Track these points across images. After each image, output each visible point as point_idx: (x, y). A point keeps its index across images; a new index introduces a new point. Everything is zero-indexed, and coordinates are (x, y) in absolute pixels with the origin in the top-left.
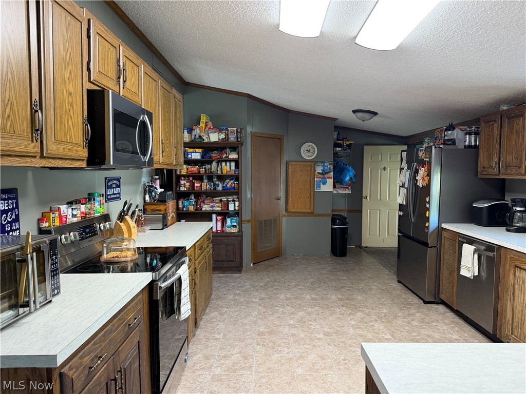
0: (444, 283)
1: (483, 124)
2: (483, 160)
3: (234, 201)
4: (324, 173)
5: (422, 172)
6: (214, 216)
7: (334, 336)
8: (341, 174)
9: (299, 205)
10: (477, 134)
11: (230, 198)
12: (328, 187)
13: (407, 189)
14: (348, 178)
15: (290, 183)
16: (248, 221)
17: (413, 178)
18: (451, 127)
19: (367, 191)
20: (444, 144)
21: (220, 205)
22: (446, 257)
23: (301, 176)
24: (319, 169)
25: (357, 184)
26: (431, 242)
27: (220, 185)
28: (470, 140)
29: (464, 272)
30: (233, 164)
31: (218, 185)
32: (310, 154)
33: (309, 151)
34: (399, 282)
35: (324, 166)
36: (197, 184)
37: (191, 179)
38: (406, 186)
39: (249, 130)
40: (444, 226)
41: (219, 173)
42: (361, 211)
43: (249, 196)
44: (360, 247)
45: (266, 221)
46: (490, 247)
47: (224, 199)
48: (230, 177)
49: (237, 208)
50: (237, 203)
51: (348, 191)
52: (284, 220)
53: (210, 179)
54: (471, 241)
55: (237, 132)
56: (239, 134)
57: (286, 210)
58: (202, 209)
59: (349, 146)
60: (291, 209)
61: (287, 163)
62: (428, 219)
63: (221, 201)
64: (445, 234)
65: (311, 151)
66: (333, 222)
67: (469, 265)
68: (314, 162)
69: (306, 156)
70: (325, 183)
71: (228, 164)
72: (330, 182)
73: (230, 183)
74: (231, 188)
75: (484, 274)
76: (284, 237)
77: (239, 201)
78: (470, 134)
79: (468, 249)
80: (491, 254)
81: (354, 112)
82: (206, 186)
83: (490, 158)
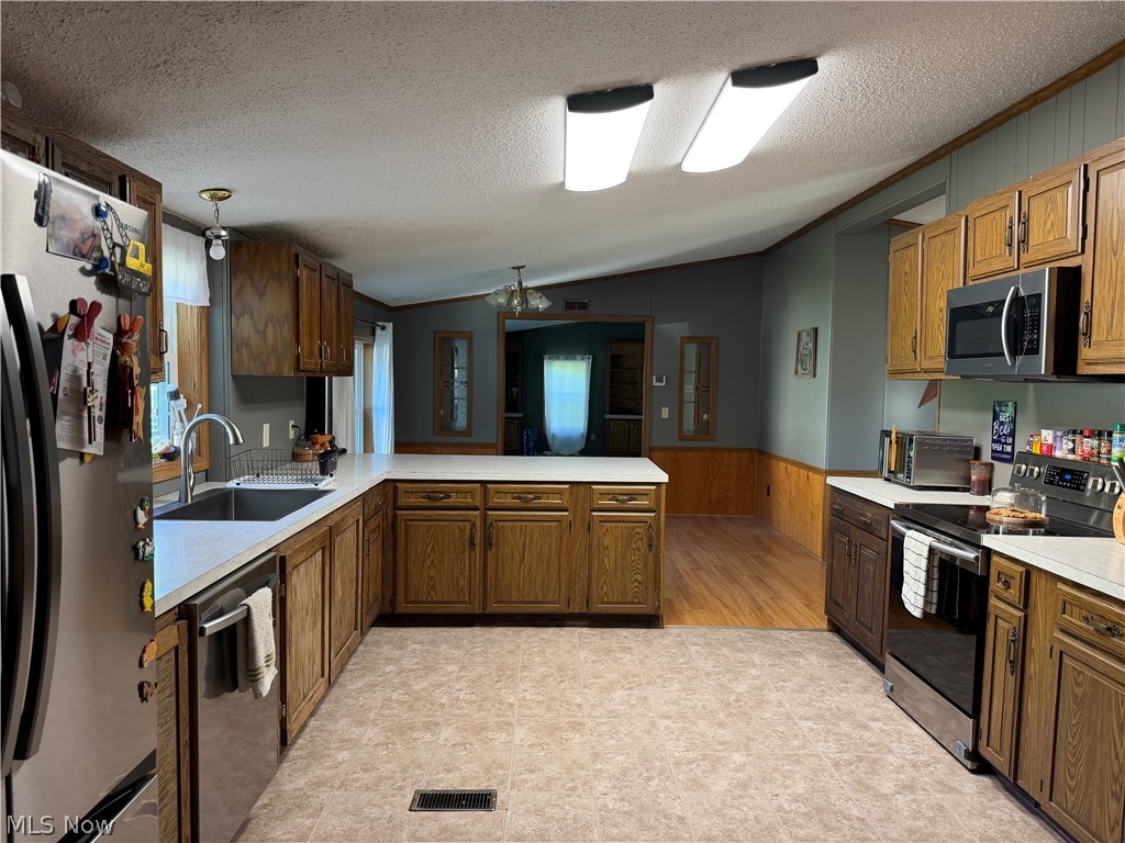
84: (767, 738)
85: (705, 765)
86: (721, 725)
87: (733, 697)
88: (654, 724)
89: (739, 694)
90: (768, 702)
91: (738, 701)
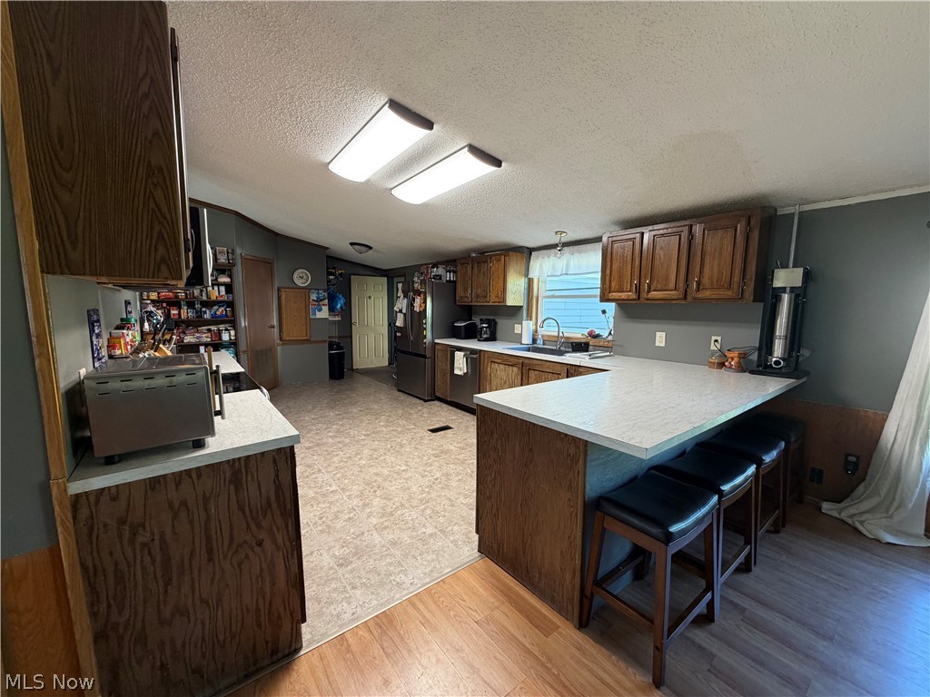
0: (439, 383)
1: (459, 266)
2: (460, 292)
3: (227, 330)
4: (319, 300)
5: (418, 301)
6: (202, 349)
7: (373, 435)
8: (333, 301)
9: (294, 332)
10: (454, 272)
11: (222, 327)
12: (324, 313)
13: (405, 314)
14: (339, 306)
15: (284, 310)
16: (244, 352)
17: (411, 305)
18: (435, 265)
19: (355, 318)
20: (434, 278)
21: (209, 335)
22: (440, 364)
23: (295, 302)
24: (314, 297)
25: (347, 312)
26: (428, 354)
27: (208, 311)
28: (450, 276)
29: (457, 372)
30: (223, 289)
31: (205, 312)
32: (304, 281)
33: (302, 278)
34: (399, 391)
35: (318, 293)
36: (174, 312)
37: (164, 305)
38: (404, 311)
39: (238, 251)
40: (436, 341)
41: (204, 298)
42: (351, 337)
43: (243, 325)
44: (352, 370)
45: (261, 351)
46: (473, 351)
47: (214, 328)
48: (218, 303)
49: (233, 338)
50: (233, 333)
51: (337, 319)
52: (279, 348)
53: (191, 305)
54: (460, 349)
55: (228, 253)
56: (230, 255)
57: (281, 339)
58: (183, 341)
59: (341, 275)
60: (286, 337)
61: (279, 290)
62: (425, 337)
63: (209, 330)
64: (438, 347)
65: (305, 277)
66: (331, 348)
67: (461, 365)
68: (308, 289)
69: (299, 282)
70: (320, 310)
71: (216, 288)
72: (325, 309)
73: (221, 311)
74: (221, 316)
75: (469, 371)
76: (280, 367)
77: (235, 329)
78: (450, 272)
79: (459, 356)
80: (475, 356)
81: (352, 244)
82: (186, 313)
83: (465, 290)
84: (353, 474)
85: (375, 456)
86: (376, 474)
87: (378, 493)
88: (407, 465)
89: (376, 496)
90: (357, 496)
91: (375, 491)
